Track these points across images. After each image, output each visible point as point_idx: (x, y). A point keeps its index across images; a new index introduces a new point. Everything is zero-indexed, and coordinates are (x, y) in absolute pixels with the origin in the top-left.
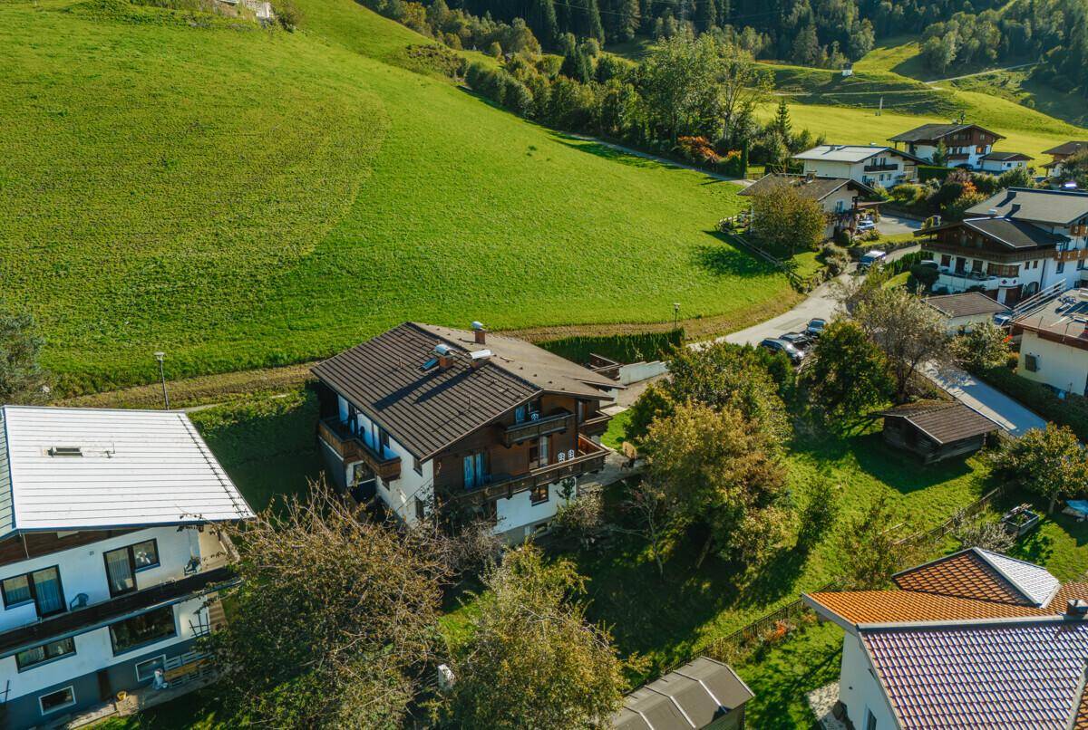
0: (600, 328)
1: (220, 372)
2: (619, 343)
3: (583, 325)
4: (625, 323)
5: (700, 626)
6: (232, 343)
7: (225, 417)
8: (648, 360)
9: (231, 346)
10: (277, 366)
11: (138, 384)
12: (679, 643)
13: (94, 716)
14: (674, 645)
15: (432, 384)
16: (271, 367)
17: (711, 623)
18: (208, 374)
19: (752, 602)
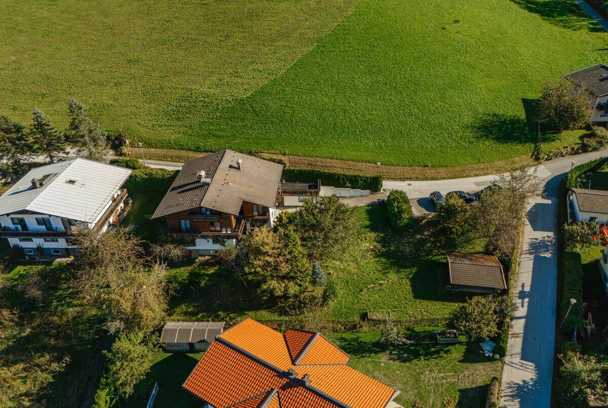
0: (351, 163)
1: (179, 149)
2: (336, 177)
3: (342, 160)
4: (369, 162)
5: (249, 311)
6: (190, 137)
7: (146, 175)
8: (353, 188)
9: (189, 138)
10: (198, 151)
11: (153, 147)
12: (234, 313)
13: (63, 259)
14: (232, 313)
15: (193, 186)
16: (195, 151)
17: (254, 312)
18: (175, 149)
19: (278, 312)
